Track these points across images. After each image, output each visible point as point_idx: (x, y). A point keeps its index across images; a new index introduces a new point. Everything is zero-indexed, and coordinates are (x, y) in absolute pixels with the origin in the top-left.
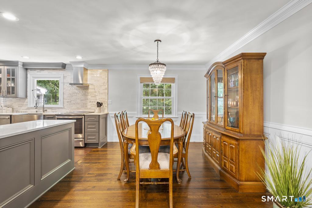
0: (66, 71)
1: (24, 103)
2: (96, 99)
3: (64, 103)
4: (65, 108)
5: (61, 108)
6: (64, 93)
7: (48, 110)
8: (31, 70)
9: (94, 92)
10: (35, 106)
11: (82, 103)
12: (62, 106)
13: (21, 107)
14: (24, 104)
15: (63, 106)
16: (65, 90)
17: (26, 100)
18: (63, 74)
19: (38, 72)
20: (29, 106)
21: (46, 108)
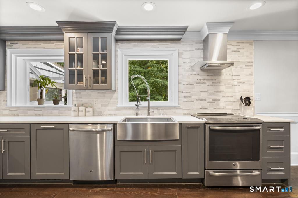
0: (182, 43)
1: (111, 99)
2: (235, 92)
5: (175, 107)
6: (180, 81)
7: (155, 111)
8: (122, 43)
9: (230, 80)
11: (210, 98)
12: (177, 105)
13: (106, 105)
14: (111, 101)
17: (114, 93)
18: (177, 49)
19: (134, 46)
20: (120, 105)
21: (153, 107)
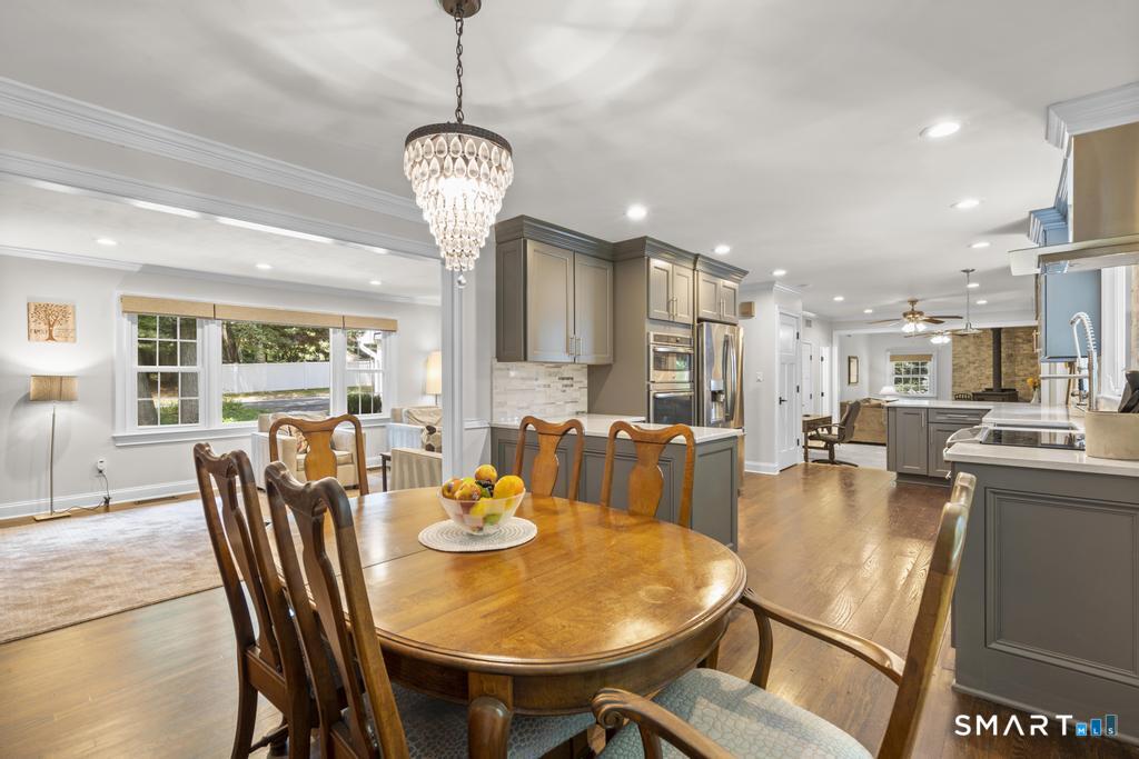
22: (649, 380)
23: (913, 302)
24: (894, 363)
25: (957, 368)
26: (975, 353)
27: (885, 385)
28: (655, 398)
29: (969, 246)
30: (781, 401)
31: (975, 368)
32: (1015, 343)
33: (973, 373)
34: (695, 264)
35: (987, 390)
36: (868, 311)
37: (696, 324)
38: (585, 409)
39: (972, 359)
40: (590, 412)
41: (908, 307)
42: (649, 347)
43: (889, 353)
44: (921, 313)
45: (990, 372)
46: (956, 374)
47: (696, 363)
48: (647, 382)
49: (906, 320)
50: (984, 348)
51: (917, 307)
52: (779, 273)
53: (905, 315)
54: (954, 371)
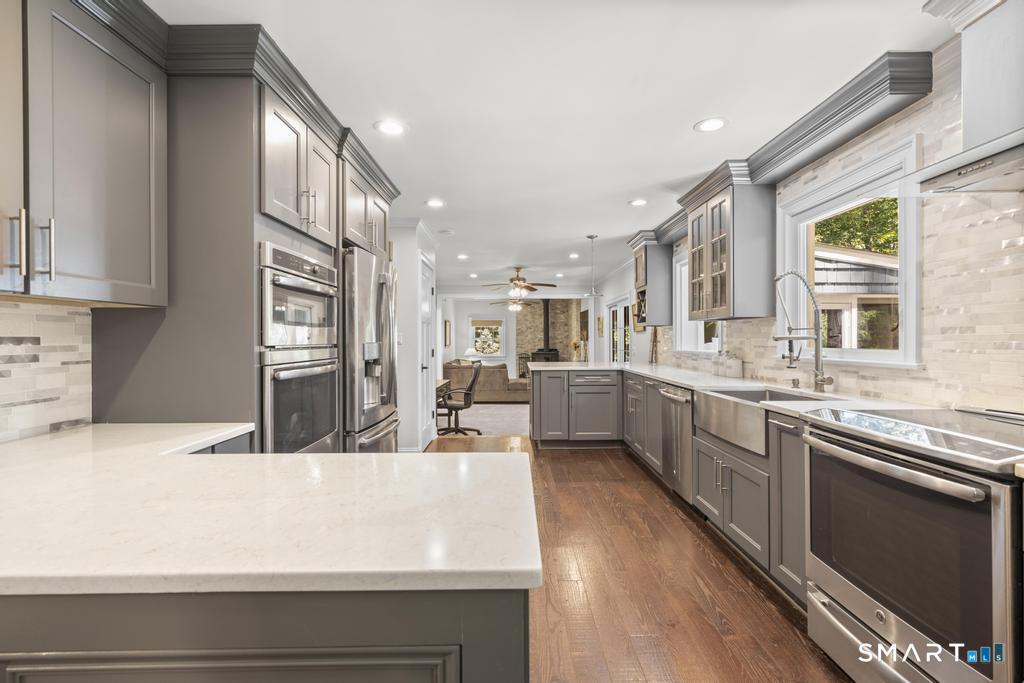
3: (926, 338)
4: (931, 373)
5: (906, 373)
6: (926, 267)
8: (786, 187)
10: (787, 353)
12: (912, 363)
15: (919, 357)
16: (929, 245)
18: (913, 137)
22: (261, 342)
23: (518, 269)
24: (474, 327)
25: (519, 333)
26: (530, 320)
27: (468, 347)
28: (275, 379)
29: (629, 202)
30: (423, 368)
31: (531, 333)
32: (556, 313)
33: (530, 336)
34: (340, 145)
35: (540, 350)
36: (474, 276)
37: (341, 249)
38: (86, 411)
39: (529, 325)
40: (98, 418)
41: (514, 274)
42: (261, 273)
43: (470, 319)
44: (524, 280)
45: (541, 335)
46: (520, 337)
47: (339, 315)
48: (257, 349)
49: (512, 284)
50: (537, 317)
51: (521, 274)
52: (435, 203)
53: (512, 280)
54: (518, 334)
